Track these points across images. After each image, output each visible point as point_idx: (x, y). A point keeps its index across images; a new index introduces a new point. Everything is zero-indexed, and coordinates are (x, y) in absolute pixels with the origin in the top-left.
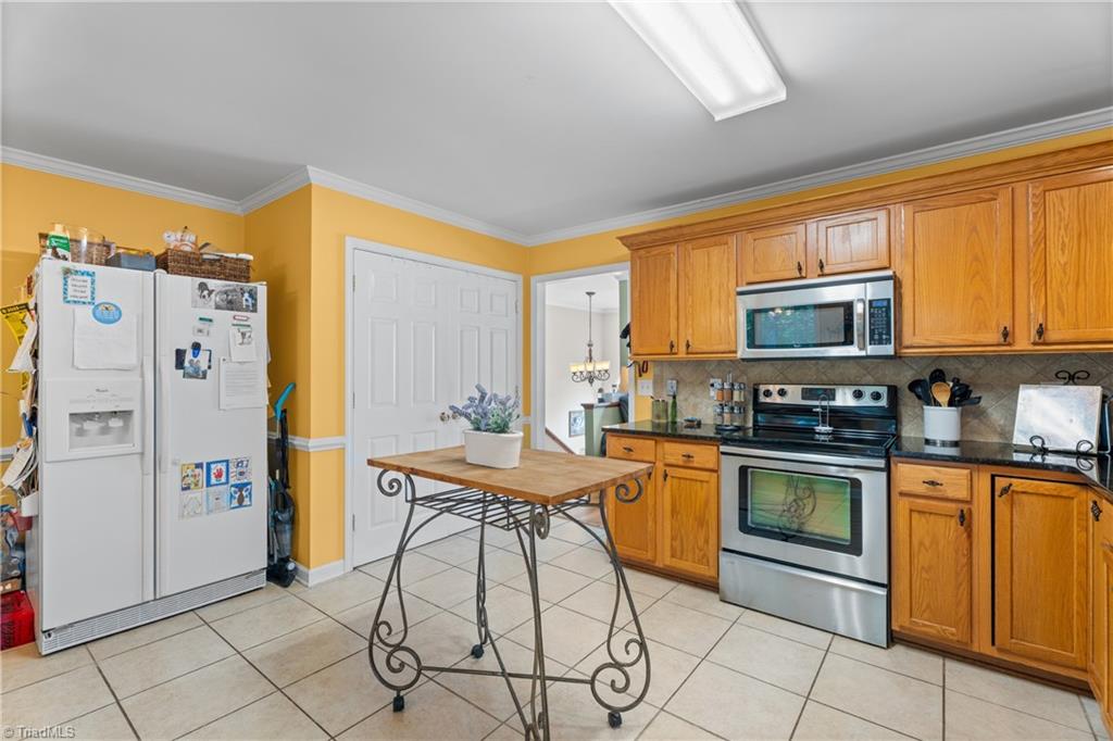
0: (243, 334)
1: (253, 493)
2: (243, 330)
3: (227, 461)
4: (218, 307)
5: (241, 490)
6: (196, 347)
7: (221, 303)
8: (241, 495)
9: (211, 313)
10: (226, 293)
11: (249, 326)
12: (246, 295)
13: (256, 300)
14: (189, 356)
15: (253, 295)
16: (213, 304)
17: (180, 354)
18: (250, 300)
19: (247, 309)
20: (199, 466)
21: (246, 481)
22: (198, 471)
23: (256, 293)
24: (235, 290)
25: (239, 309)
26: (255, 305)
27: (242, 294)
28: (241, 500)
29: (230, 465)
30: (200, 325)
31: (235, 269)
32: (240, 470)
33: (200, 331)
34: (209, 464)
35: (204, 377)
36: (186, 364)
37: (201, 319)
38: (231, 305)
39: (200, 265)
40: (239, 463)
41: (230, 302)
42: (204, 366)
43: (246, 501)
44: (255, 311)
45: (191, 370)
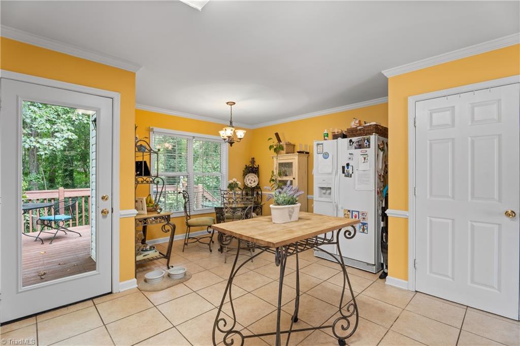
0: (365, 158)
1: (368, 228)
2: (365, 156)
3: (358, 212)
4: (356, 148)
5: (364, 226)
6: (348, 165)
7: (357, 147)
8: (363, 228)
9: (353, 151)
10: (358, 142)
11: (367, 154)
12: (366, 141)
13: (370, 143)
14: (346, 169)
15: (368, 141)
16: (354, 147)
17: (343, 168)
18: (367, 143)
19: (366, 147)
20: (349, 211)
21: (365, 222)
22: (349, 213)
23: (370, 139)
24: (361, 140)
25: (364, 148)
26: (369, 145)
27: (364, 141)
28: (364, 230)
29: (360, 214)
30: (350, 156)
31: (368, 130)
32: (363, 217)
33: (350, 159)
34: (352, 211)
35: (351, 177)
36: (345, 172)
37: (350, 154)
38: (360, 146)
39: (357, 132)
40: (363, 214)
41: (360, 145)
42: (351, 173)
43: (366, 231)
44: (369, 147)
45: (346, 174)
